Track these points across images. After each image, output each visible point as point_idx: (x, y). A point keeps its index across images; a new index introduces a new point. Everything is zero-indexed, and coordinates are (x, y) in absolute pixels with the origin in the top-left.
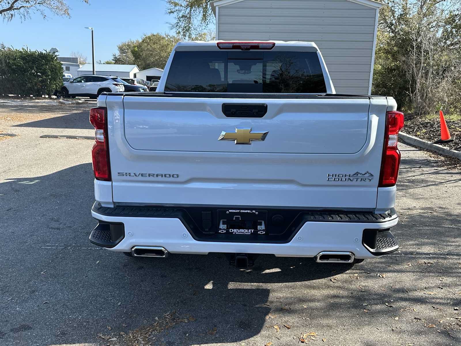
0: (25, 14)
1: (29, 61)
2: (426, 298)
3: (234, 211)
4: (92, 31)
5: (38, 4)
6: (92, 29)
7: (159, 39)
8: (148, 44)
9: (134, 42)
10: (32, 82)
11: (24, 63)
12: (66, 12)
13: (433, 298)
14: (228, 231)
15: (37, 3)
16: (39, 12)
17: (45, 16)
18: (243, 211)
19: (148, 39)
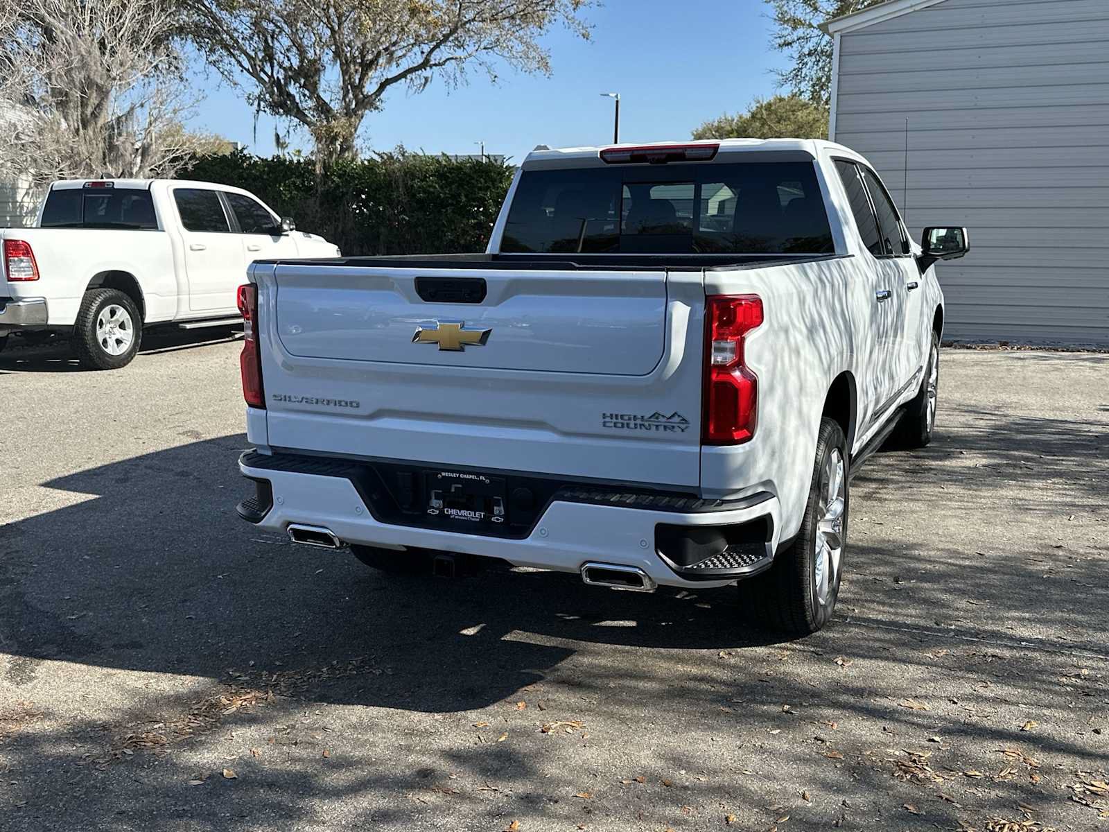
0: (458, 75)
1: (452, 183)
2: (895, 711)
3: (450, 475)
4: (617, 102)
5: (485, 48)
6: (617, 96)
7: (794, 108)
8: (763, 125)
9: (733, 120)
10: (455, 229)
11: (441, 187)
12: (544, 64)
13: (918, 716)
14: (442, 511)
15: (482, 46)
16: (483, 69)
17: (496, 77)
18: (465, 476)
19: (766, 110)
